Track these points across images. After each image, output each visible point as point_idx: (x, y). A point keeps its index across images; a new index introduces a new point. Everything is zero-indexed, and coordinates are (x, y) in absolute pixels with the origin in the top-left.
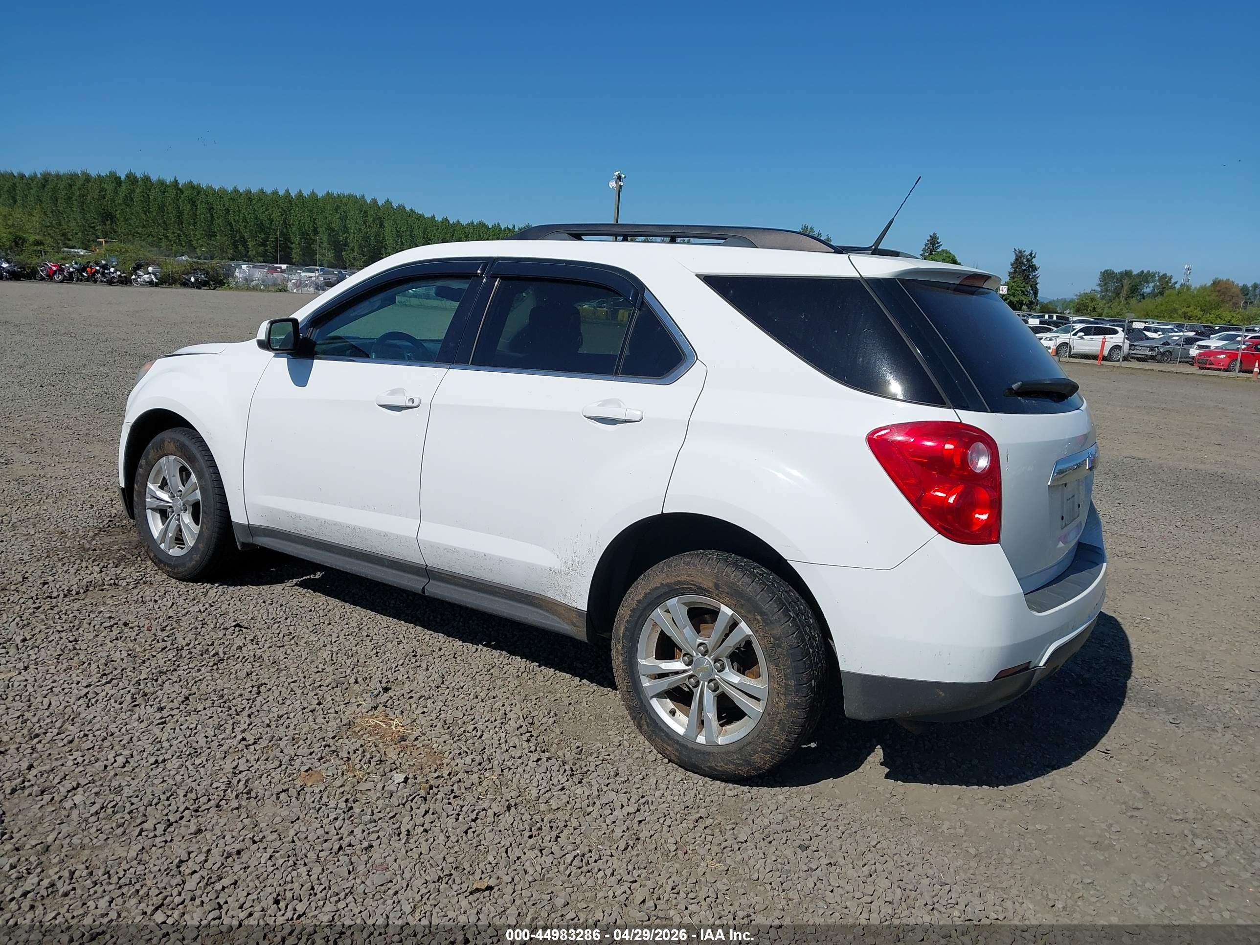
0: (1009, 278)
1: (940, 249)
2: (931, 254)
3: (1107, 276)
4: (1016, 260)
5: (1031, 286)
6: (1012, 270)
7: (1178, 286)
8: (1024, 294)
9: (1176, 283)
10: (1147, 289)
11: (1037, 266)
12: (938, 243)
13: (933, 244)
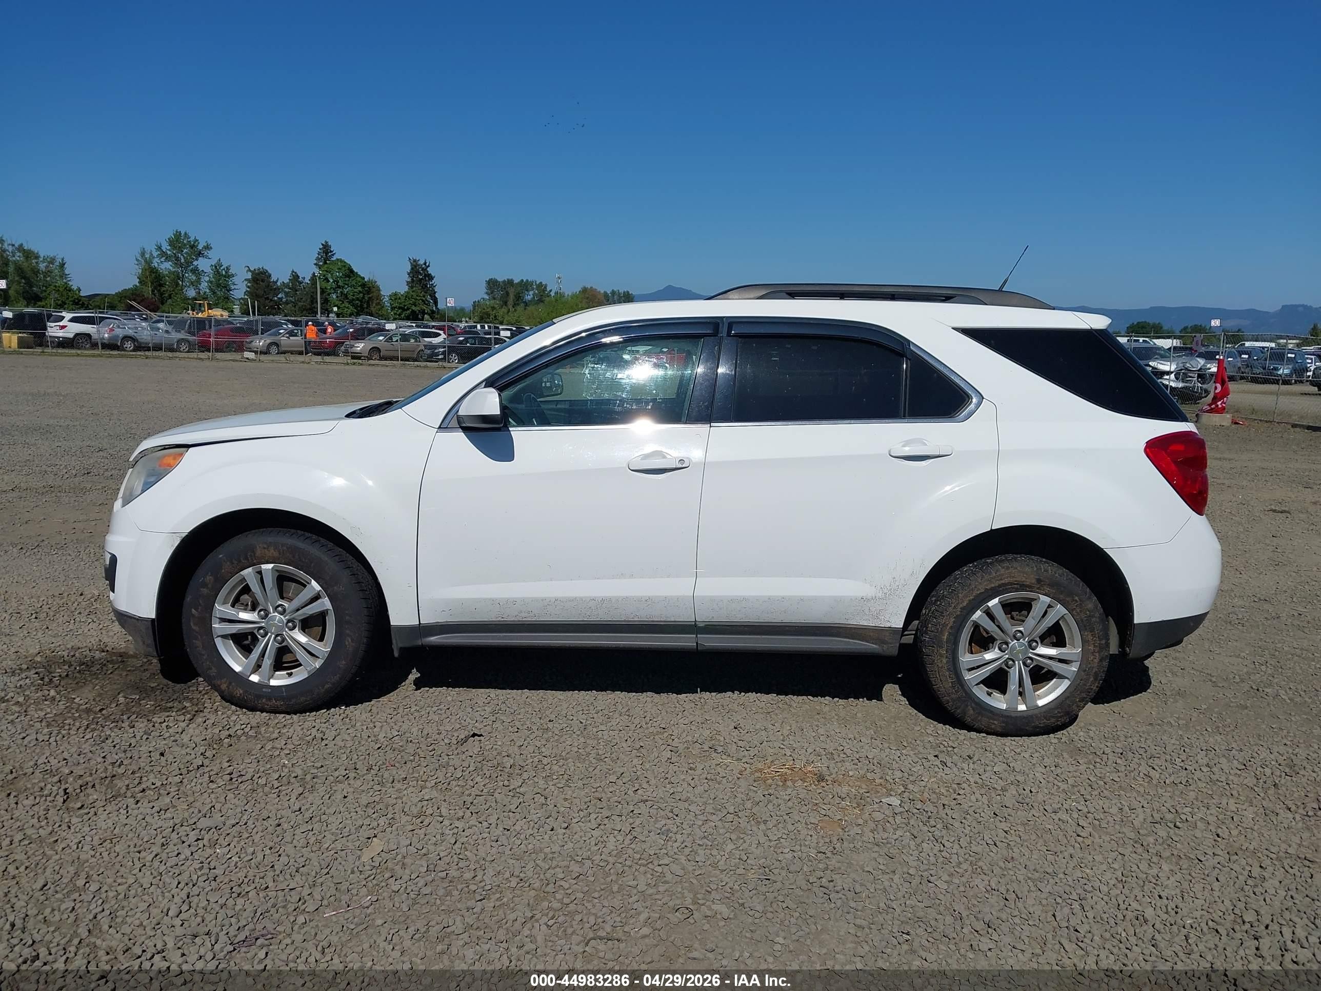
0: (407, 287)
1: (334, 258)
2: (325, 263)
3: (492, 284)
4: (412, 269)
5: (430, 295)
6: (409, 280)
7: (552, 294)
8: (425, 304)
9: (551, 291)
10: (529, 297)
11: (433, 275)
12: (331, 252)
13: (327, 253)
